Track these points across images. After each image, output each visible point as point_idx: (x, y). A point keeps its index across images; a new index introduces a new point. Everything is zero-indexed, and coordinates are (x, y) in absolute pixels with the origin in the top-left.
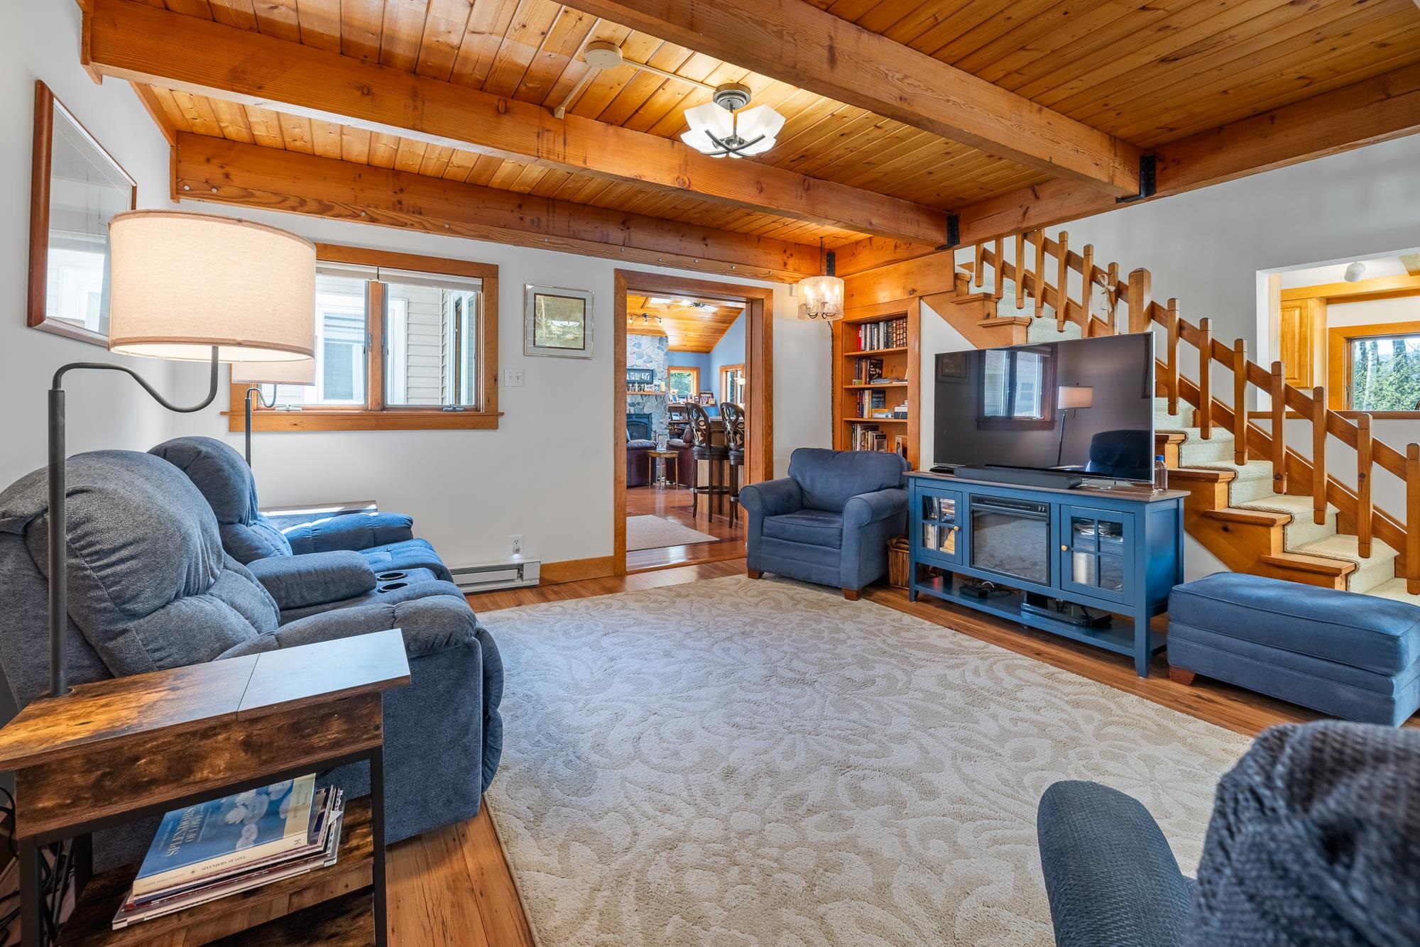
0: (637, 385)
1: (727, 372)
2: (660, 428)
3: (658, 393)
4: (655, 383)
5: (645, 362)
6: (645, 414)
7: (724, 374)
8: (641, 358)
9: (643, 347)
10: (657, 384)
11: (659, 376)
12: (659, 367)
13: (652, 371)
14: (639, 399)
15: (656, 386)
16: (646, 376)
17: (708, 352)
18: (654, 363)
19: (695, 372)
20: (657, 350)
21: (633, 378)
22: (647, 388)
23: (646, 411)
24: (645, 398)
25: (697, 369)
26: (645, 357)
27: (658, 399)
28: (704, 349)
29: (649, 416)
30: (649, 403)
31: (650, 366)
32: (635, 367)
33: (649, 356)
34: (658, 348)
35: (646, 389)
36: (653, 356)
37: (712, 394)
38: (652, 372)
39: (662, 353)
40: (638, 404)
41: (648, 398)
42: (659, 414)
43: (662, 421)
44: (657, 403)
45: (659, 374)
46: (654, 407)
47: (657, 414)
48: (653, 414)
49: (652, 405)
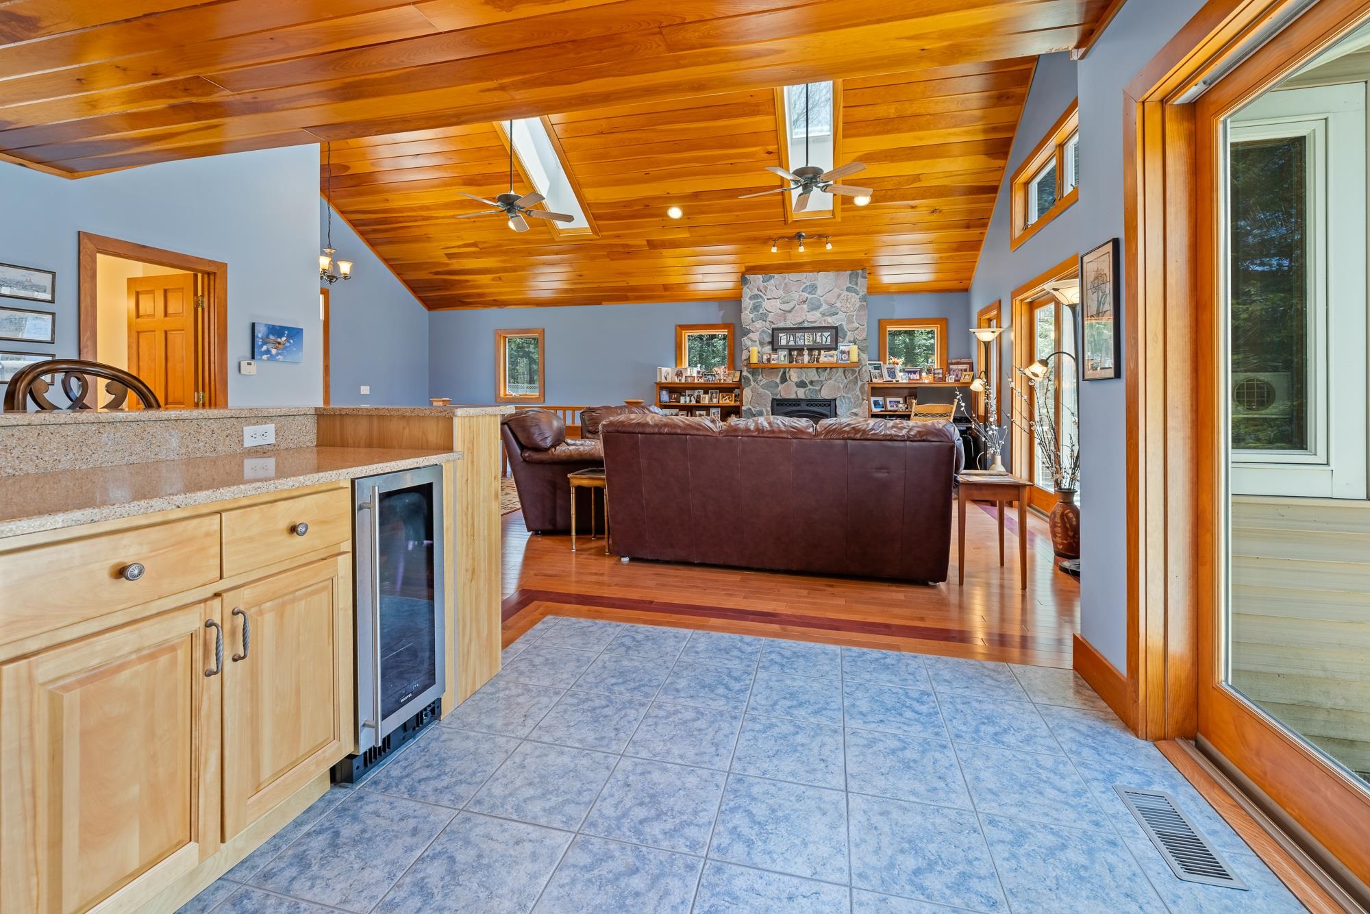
0: (806, 352)
3: (847, 365)
4: (841, 347)
5: (823, 315)
6: (824, 400)
8: (817, 308)
9: (819, 292)
10: (845, 349)
11: (850, 336)
12: (850, 321)
13: (836, 328)
14: (813, 376)
15: (843, 352)
16: (825, 338)
17: (962, 290)
18: (841, 315)
19: (937, 328)
20: (846, 293)
21: (801, 342)
22: (824, 358)
23: (825, 394)
24: (822, 374)
25: (943, 320)
26: (825, 307)
27: (848, 375)
29: (831, 403)
30: (832, 382)
31: (831, 321)
32: (806, 325)
33: (831, 305)
34: (848, 289)
35: (822, 359)
36: (838, 305)
38: (836, 332)
39: (855, 299)
40: (811, 383)
41: (829, 374)
42: (849, 398)
43: (854, 410)
44: (845, 381)
45: (849, 333)
46: (839, 387)
47: (845, 400)
48: (838, 399)
49: (836, 385)
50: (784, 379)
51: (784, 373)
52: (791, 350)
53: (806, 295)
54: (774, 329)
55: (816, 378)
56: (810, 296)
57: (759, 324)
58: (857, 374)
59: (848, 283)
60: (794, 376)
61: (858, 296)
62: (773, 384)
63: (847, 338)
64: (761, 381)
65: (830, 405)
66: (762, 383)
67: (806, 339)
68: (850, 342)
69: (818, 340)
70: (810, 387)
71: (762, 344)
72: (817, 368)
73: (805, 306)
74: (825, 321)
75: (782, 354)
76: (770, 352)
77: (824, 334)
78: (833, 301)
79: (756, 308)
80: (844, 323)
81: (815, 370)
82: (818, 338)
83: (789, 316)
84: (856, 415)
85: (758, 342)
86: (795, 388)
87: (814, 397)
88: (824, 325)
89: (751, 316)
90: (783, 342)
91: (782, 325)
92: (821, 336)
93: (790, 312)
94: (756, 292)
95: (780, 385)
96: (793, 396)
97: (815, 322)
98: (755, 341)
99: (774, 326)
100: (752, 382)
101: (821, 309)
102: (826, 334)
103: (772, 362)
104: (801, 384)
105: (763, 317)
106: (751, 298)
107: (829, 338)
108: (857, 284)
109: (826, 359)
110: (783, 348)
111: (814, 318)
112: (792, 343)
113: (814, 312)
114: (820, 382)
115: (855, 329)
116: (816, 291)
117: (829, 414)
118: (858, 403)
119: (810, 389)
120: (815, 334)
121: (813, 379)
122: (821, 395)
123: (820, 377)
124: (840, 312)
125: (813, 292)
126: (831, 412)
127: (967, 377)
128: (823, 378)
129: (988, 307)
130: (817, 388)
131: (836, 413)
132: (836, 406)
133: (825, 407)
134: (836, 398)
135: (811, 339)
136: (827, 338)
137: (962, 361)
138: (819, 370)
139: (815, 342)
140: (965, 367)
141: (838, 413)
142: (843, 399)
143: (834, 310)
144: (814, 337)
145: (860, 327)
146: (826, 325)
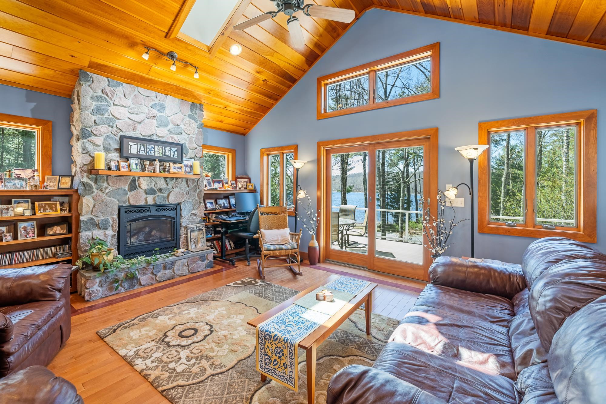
1: (268, 155)
2: (193, 222)
3: (190, 176)
4: (185, 162)
5: (171, 132)
6: (171, 205)
7: (265, 157)
8: (165, 125)
9: (168, 111)
10: (189, 163)
11: (191, 153)
12: (191, 142)
13: (182, 146)
14: (161, 184)
15: (187, 166)
16: (173, 153)
17: (244, 135)
18: (184, 136)
19: (231, 155)
20: (187, 118)
21: (152, 153)
22: (174, 169)
23: (172, 200)
24: (171, 183)
25: (233, 151)
26: (171, 126)
27: (190, 184)
28: (241, 130)
29: (176, 207)
30: (177, 190)
31: (177, 139)
32: (155, 138)
33: (177, 126)
34: (190, 116)
35: (172, 170)
36: (182, 126)
37: (249, 179)
38: (181, 148)
39: (195, 125)
40: (160, 190)
41: (175, 182)
42: (191, 203)
43: (194, 212)
44: (188, 188)
45: (190, 151)
46: (183, 194)
47: (188, 204)
48: (183, 203)
49: (181, 193)
50: (133, 186)
51: (134, 181)
52: (142, 159)
53: (154, 112)
54: (122, 137)
55: (164, 186)
56: (159, 114)
57: (104, 129)
58: (196, 184)
59: (189, 111)
60: (144, 184)
61: (197, 124)
62: (121, 192)
63: (189, 155)
64: (106, 188)
65: (176, 209)
66: (108, 191)
67: (157, 151)
68: (191, 158)
69: (167, 153)
70: (159, 194)
71: (107, 150)
72: (165, 178)
73: (155, 121)
74: (172, 138)
75: (134, 162)
76: (118, 159)
77: (173, 149)
78: (179, 122)
79: (99, 111)
80: (187, 143)
81: (163, 180)
82: (167, 151)
83: (139, 127)
84: (195, 215)
85: (102, 147)
86: (144, 196)
87: (163, 203)
88: (171, 141)
89: (94, 118)
90: (134, 151)
91: (131, 134)
92: (170, 150)
93: (140, 123)
94: (99, 93)
95: (129, 193)
96: (143, 203)
97: (163, 137)
98: (98, 146)
99: (121, 133)
100: (95, 190)
101: (169, 127)
102: (174, 149)
103: (122, 169)
104: (151, 192)
105: (110, 123)
106: (92, 98)
107: (176, 153)
108: (196, 114)
109: (175, 171)
110: (134, 156)
111: (163, 133)
112: (142, 153)
113: (162, 129)
114: (168, 190)
115: (194, 148)
116: (164, 110)
117: (175, 216)
118: (197, 206)
119: (158, 196)
120: (165, 148)
121: (162, 187)
122: (168, 201)
123: (168, 185)
124: (184, 133)
125: (161, 110)
126: (177, 215)
127: (250, 187)
128: (170, 186)
129: (279, 147)
130: (165, 195)
131: (181, 215)
132: (181, 209)
133: (172, 211)
134: (181, 203)
135: (161, 151)
136: (174, 153)
137: (244, 176)
138: (168, 180)
139: (164, 155)
140: (246, 180)
141: (182, 215)
142: (186, 203)
143: (179, 130)
144: (164, 150)
145: (198, 148)
146: (173, 142)
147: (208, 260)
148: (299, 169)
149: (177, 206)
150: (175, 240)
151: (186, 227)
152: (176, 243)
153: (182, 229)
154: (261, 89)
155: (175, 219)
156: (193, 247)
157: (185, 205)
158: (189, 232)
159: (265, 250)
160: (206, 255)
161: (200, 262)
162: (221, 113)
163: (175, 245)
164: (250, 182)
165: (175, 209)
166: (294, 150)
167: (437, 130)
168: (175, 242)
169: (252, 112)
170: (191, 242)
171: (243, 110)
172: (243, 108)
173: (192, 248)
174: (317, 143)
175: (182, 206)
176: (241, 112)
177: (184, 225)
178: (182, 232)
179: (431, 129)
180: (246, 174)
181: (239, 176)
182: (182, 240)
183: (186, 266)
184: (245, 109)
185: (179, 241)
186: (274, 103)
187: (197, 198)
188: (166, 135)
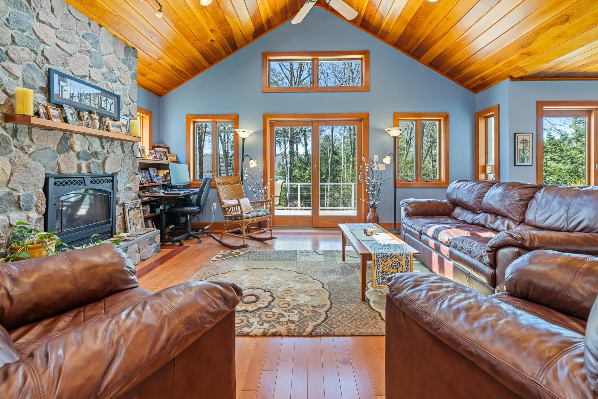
1: (194, 122)
2: (129, 199)
4: (122, 120)
5: (105, 78)
6: (105, 175)
8: (99, 67)
9: (101, 48)
10: (125, 122)
11: (125, 109)
12: (124, 94)
13: (118, 97)
14: (96, 145)
16: (109, 105)
18: (119, 85)
19: (148, 117)
20: (122, 63)
21: (87, 102)
22: (112, 127)
23: (109, 169)
24: (106, 145)
25: (149, 113)
26: (104, 70)
27: (125, 149)
28: (159, 89)
29: (112, 179)
30: (112, 155)
31: (112, 87)
32: (87, 80)
33: (111, 70)
34: (124, 62)
35: (110, 128)
36: (117, 72)
37: (168, 148)
38: (118, 101)
39: (129, 74)
40: (95, 154)
41: (111, 145)
42: (126, 173)
43: (129, 185)
44: (123, 155)
45: (124, 106)
46: (119, 162)
47: (124, 175)
48: (119, 173)
49: (116, 159)
50: (64, 146)
51: (65, 138)
52: (77, 109)
53: (87, 45)
54: (49, 71)
55: (99, 150)
56: (92, 49)
57: (24, 54)
58: (131, 149)
59: (124, 54)
60: (77, 144)
61: (131, 73)
62: (49, 153)
63: (124, 111)
64: (29, 146)
66: (32, 150)
67: (93, 101)
68: (125, 116)
69: (103, 105)
70: (93, 159)
71: (28, 87)
72: (102, 138)
73: (88, 58)
74: (107, 85)
76: (45, 103)
77: (109, 100)
78: (113, 66)
79: (17, 22)
80: (121, 94)
81: (98, 140)
82: (103, 102)
83: (70, 61)
84: (130, 189)
85: (22, 81)
86: (76, 162)
87: (98, 172)
89: (10, 32)
90: (66, 95)
91: (60, 68)
92: (106, 101)
93: (71, 55)
95: (59, 156)
96: (75, 171)
97: (97, 82)
100: (13, 148)
102: (110, 101)
103: (54, 120)
104: (84, 156)
105: (33, 46)
107: (113, 106)
108: (130, 59)
109: (114, 129)
110: (68, 103)
111: (97, 76)
112: (76, 100)
113: (96, 70)
114: (103, 155)
115: (128, 104)
116: (97, 45)
117: (110, 190)
118: (132, 177)
119: (93, 162)
120: (101, 97)
121: (97, 150)
122: (104, 170)
123: (103, 148)
124: (118, 82)
125: (95, 45)
126: (113, 189)
127: (172, 157)
128: (105, 151)
129: (214, 115)
130: (100, 162)
131: (117, 189)
132: (117, 182)
133: (108, 183)
134: (116, 174)
135: (97, 101)
136: (111, 105)
137: (161, 145)
138: (104, 141)
139: (100, 106)
140: (165, 150)
141: (119, 189)
142: (122, 174)
143: (114, 77)
144: (100, 101)
145: (132, 104)
146: (107, 90)
147: (155, 242)
148: (246, 138)
149: (113, 177)
150: (111, 222)
151: (123, 205)
152: (112, 227)
153: (118, 207)
154: (204, 48)
155: (112, 194)
156: (133, 229)
157: (121, 176)
158: (127, 210)
159: (245, 218)
160: (153, 237)
161: (148, 246)
162: (150, 65)
163: (110, 230)
164: (169, 152)
165: (111, 181)
166: (234, 119)
167: (368, 115)
168: (110, 225)
169: (182, 71)
170: (130, 223)
171: (175, 67)
172: (175, 64)
173: (132, 231)
174: (263, 115)
175: (119, 177)
176: (172, 68)
177: (120, 202)
178: (118, 210)
179: (364, 114)
180: (163, 143)
181: (156, 145)
182: (118, 221)
183: (137, 251)
184: (177, 66)
185: (115, 223)
186: (207, 66)
187: (132, 168)
188: (100, 80)
